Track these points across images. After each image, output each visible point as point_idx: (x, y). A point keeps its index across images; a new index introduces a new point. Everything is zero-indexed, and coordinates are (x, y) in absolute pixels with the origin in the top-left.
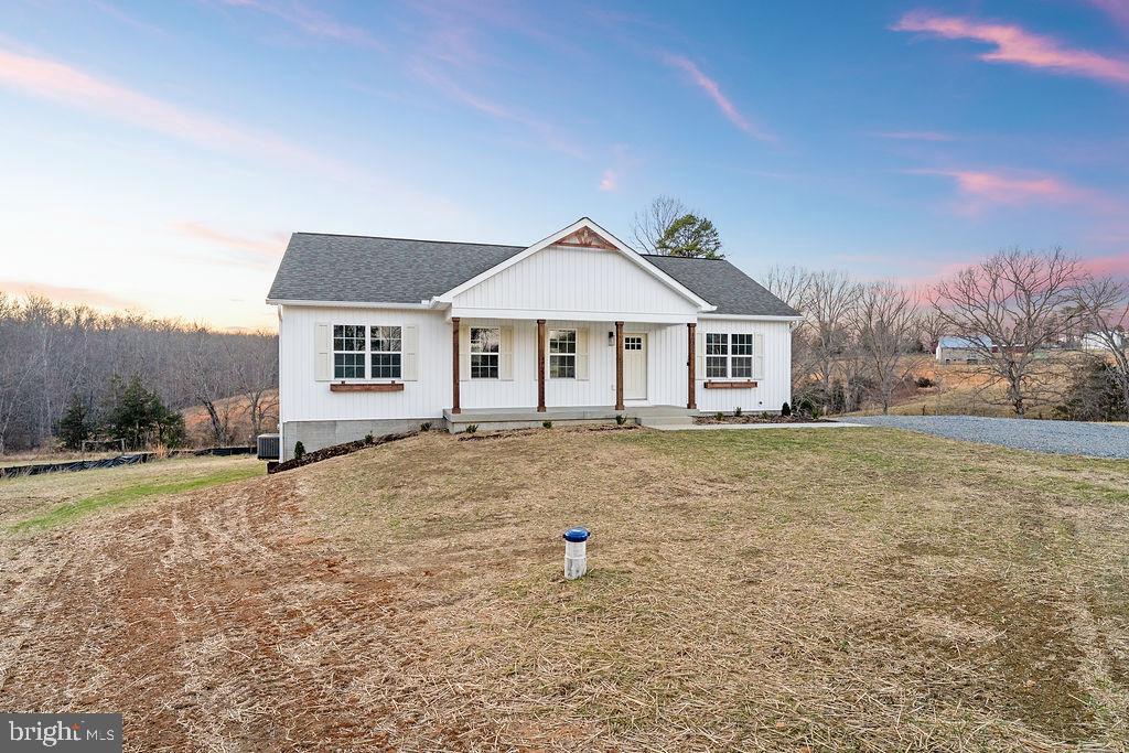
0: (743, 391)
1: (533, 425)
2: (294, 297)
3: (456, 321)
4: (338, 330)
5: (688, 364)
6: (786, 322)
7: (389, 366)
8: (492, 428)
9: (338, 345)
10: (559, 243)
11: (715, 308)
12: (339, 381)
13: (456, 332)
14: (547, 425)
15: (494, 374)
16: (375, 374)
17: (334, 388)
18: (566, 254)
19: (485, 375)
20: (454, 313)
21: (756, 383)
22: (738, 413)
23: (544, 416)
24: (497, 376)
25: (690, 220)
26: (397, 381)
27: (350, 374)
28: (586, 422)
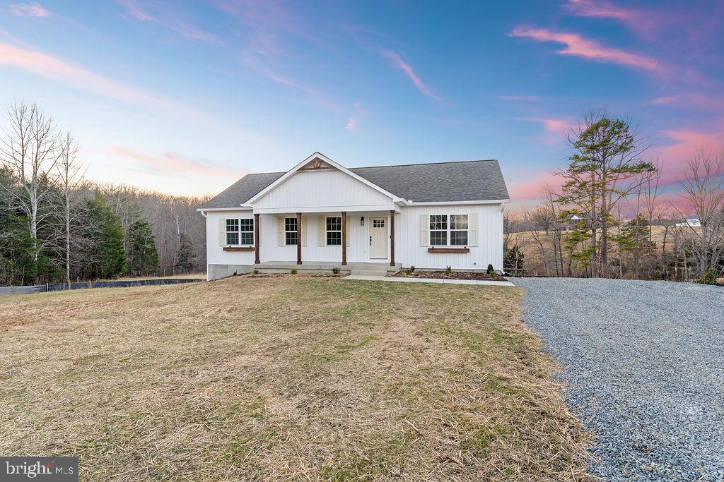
2: (211, 207)
4: (228, 221)
6: (499, 204)
8: (269, 271)
9: (228, 229)
10: (302, 169)
12: (228, 246)
14: (294, 272)
16: (243, 243)
17: (225, 249)
19: (292, 244)
20: (255, 212)
21: (469, 249)
22: (448, 271)
25: (605, 123)
26: (252, 246)
27: (232, 243)
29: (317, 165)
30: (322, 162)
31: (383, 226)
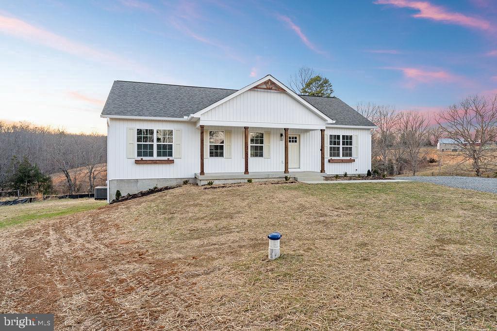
0: (348, 164)
1: (242, 181)
2: (116, 114)
3: (202, 127)
4: (139, 132)
5: (321, 150)
6: (369, 129)
7: (166, 150)
8: (221, 183)
9: (139, 139)
10: (256, 87)
11: (334, 122)
12: (139, 158)
13: (202, 133)
14: (250, 181)
15: (222, 155)
16: (159, 155)
17: (137, 162)
18: (259, 93)
19: (217, 156)
20: (201, 123)
21: (354, 160)
22: (346, 175)
23: (247, 176)
24: (223, 156)
25: (318, 79)
26: (171, 158)
27: (146, 155)
28: (271, 179)
29: (270, 86)
30: (273, 83)
31: (296, 141)
